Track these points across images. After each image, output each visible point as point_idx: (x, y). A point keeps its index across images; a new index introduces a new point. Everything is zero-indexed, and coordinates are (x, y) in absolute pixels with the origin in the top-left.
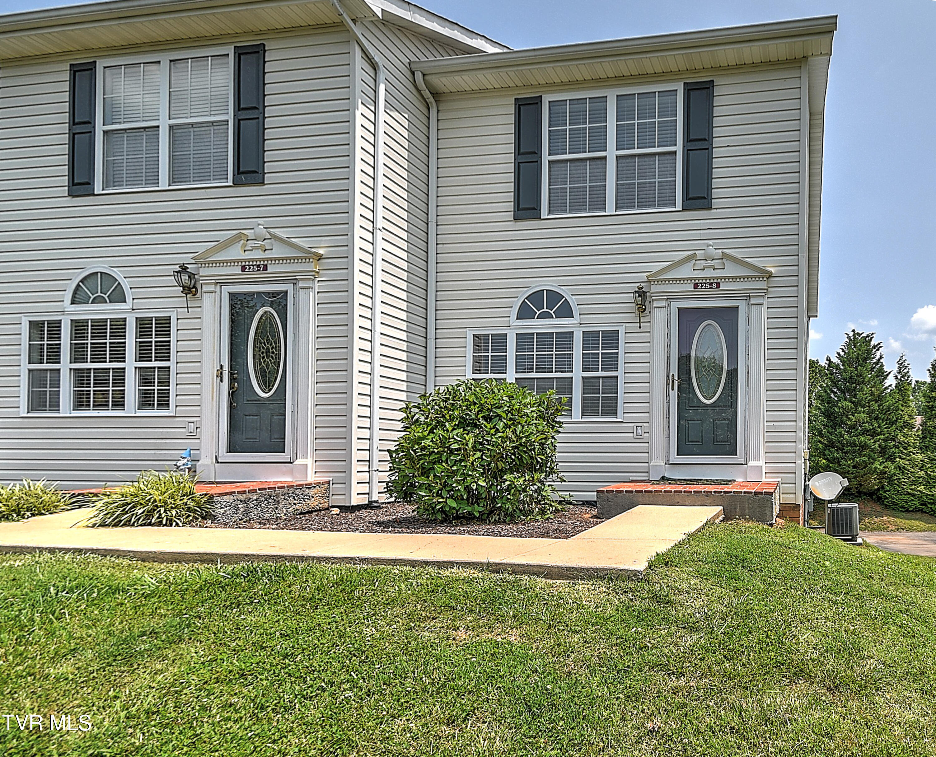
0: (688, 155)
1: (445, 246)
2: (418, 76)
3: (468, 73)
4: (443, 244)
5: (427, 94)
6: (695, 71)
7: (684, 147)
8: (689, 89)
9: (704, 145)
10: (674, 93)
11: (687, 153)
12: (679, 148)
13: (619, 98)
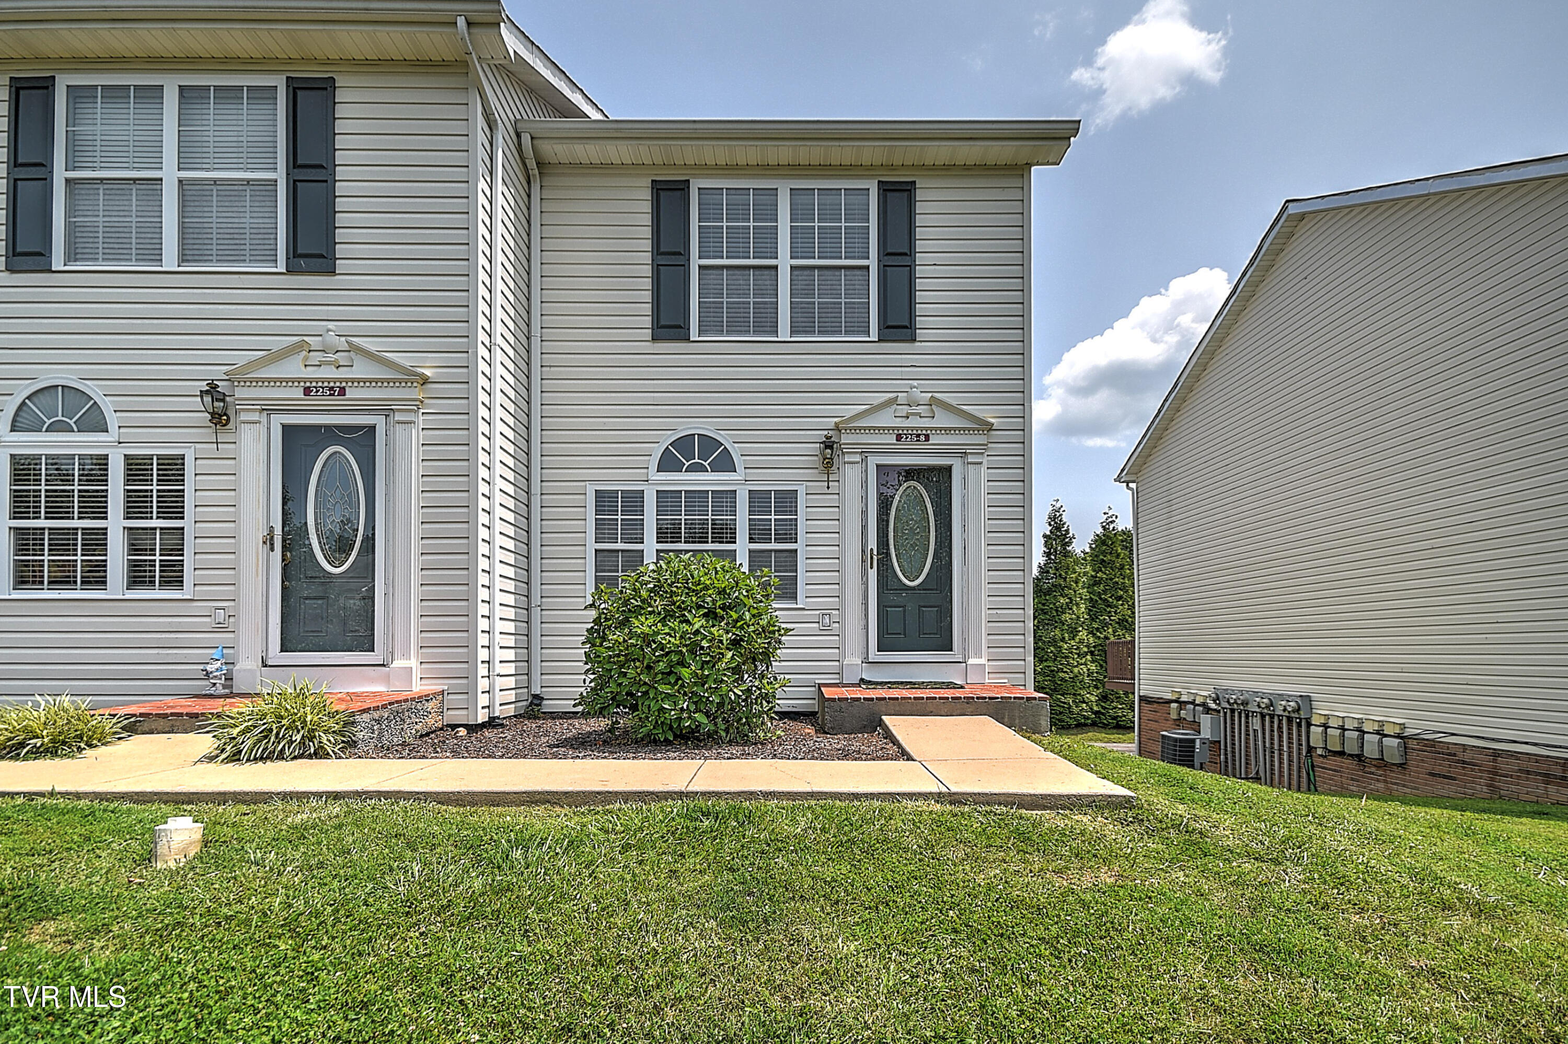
0: (885, 272)
1: (552, 369)
2: (526, 139)
3: (593, 142)
4: (550, 366)
5: (531, 164)
6: (891, 167)
7: (879, 261)
8: (886, 189)
9: (905, 261)
10: (866, 192)
11: (883, 269)
12: (872, 262)
13: (793, 192)
